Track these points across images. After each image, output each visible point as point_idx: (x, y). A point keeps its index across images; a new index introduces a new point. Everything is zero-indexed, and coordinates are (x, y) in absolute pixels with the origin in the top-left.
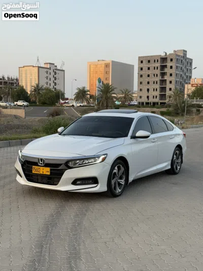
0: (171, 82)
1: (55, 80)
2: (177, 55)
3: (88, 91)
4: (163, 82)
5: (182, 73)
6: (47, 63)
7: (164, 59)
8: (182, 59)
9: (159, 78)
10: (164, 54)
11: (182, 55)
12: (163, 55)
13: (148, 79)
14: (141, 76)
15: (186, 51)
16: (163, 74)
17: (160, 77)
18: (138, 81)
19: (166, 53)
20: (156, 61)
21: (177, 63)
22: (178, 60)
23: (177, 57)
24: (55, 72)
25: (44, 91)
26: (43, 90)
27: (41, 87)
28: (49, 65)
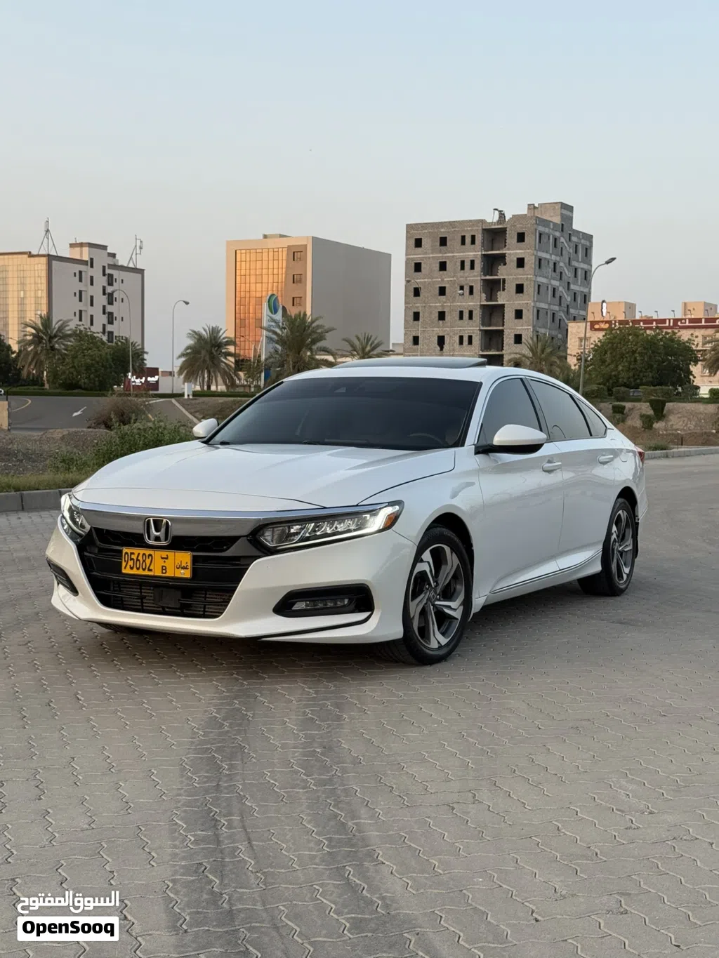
0: (519, 314)
1: (111, 303)
2: (541, 222)
3: (230, 342)
4: (493, 312)
5: (556, 283)
6: (81, 245)
7: (495, 235)
8: (557, 234)
9: (477, 301)
10: (496, 217)
11: (557, 220)
12: (492, 218)
13: (438, 304)
14: (417, 292)
15: (570, 208)
16: (493, 287)
17: (484, 295)
18: (406, 309)
19: (502, 214)
20: (468, 240)
21: (540, 250)
22: (544, 239)
23: (541, 229)
24: (111, 276)
25: (71, 343)
26: (66, 337)
27: (60, 329)
28: (86, 250)
